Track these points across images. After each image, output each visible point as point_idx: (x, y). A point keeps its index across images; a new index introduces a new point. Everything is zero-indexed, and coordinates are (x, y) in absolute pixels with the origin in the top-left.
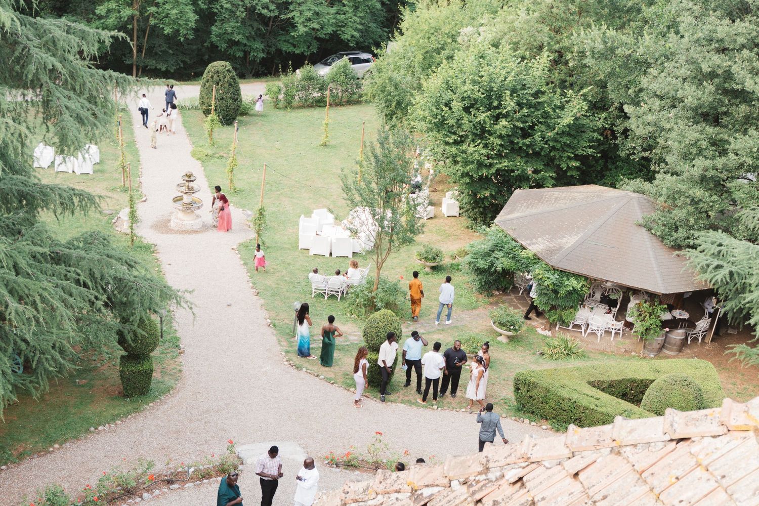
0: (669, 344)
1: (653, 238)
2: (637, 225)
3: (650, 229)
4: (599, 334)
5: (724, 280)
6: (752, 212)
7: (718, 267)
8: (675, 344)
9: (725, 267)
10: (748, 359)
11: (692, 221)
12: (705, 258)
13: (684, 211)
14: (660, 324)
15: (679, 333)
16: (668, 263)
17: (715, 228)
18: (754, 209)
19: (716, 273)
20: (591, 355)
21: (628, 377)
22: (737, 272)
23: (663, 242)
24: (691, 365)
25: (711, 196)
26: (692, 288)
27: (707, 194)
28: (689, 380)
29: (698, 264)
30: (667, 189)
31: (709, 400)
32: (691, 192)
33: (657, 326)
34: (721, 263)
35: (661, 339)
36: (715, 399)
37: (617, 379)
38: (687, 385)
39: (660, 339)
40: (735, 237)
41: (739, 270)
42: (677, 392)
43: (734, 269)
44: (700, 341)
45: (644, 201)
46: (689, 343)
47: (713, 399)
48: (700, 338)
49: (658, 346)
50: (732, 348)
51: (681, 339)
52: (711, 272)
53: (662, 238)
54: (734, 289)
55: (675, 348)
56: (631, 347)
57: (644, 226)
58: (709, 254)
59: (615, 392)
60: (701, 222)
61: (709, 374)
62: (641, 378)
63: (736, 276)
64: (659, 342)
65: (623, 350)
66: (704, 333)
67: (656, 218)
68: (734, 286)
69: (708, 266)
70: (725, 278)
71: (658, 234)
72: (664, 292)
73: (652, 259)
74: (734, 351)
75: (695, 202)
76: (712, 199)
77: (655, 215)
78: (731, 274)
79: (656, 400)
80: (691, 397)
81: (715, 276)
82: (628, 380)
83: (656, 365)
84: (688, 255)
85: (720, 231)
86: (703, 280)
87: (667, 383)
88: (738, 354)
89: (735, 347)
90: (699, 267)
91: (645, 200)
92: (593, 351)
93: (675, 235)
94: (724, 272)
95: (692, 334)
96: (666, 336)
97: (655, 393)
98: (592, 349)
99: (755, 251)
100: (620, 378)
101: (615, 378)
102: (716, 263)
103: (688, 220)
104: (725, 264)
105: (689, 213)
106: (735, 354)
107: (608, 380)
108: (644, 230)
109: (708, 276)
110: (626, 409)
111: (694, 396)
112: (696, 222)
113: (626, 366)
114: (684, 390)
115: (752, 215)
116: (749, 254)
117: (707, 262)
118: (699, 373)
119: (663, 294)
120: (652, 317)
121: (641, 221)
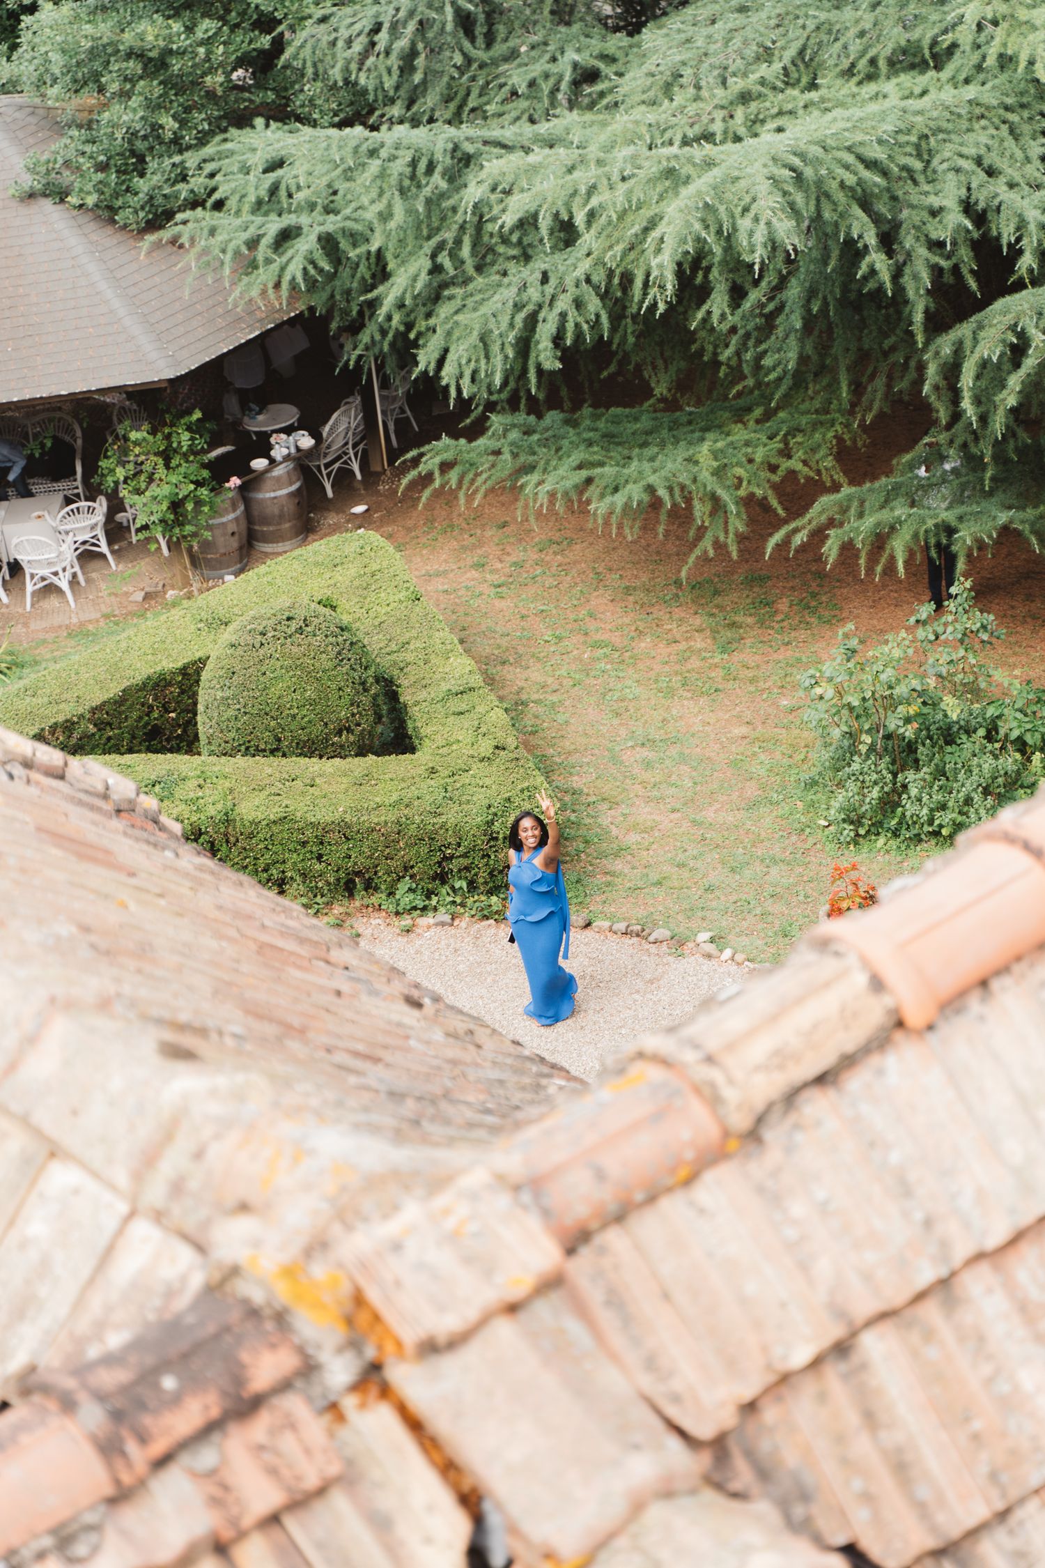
0: (265, 520)
1: (84, 218)
2: (22, 200)
3: (61, 195)
4: (64, 585)
5: (312, 271)
6: (323, 27)
7: (286, 236)
8: (281, 516)
9: (305, 230)
10: (471, 475)
11: (169, 123)
12: (238, 221)
13: (135, 102)
14: (206, 473)
15: (278, 479)
16: (157, 279)
17: (242, 120)
18: (324, 20)
19: (284, 259)
20: (44, 652)
21: (139, 679)
22: (343, 230)
23: (114, 222)
24: (316, 564)
25: (190, 30)
26: (251, 328)
27: (177, 26)
28: (300, 613)
29: (224, 251)
30: (64, 51)
31: (393, 647)
32: (128, 38)
33: (198, 484)
34: (288, 220)
35: (231, 516)
36: (408, 635)
37: (106, 698)
38: (300, 631)
39: (231, 518)
40: (314, 124)
41: (349, 224)
42: (279, 664)
43: (332, 224)
44: (359, 476)
45: (17, 115)
46: (330, 494)
47: (403, 640)
48: (356, 467)
49: (234, 543)
50: (416, 462)
51: (292, 495)
52: (268, 261)
53: (107, 213)
54: (355, 285)
55: (287, 525)
56: (158, 579)
57: (45, 195)
58: (246, 208)
59: (120, 738)
60: (198, 116)
61: (375, 567)
62: (179, 665)
63: (344, 244)
64: (232, 527)
65: (139, 596)
66: (361, 446)
67: (71, 154)
68: (353, 276)
69: (253, 244)
70: (313, 262)
71: (91, 200)
72: (171, 374)
73: (102, 285)
74: (423, 468)
75: (155, 64)
76: (200, 34)
77: (67, 145)
78: (328, 243)
79: (231, 713)
80: (325, 661)
81: (283, 269)
82: (143, 687)
83: (213, 604)
84: (185, 232)
85: (259, 122)
86: (255, 293)
87: (240, 651)
88: (437, 474)
89: (422, 455)
90: (228, 258)
91: (21, 108)
92: (50, 636)
93: (142, 185)
94: (306, 244)
95: (327, 466)
96: (247, 502)
97: (219, 694)
98: (45, 630)
99: (349, 149)
100: (114, 690)
101: (98, 697)
102: (274, 226)
103: (156, 127)
104: (304, 220)
105: (154, 106)
106: (429, 477)
107: (81, 710)
108: (47, 205)
109: (265, 275)
110: (153, 777)
111: (332, 655)
112: (183, 123)
113: (123, 645)
114: (295, 649)
115: (325, 39)
116: (338, 166)
117: (246, 236)
118: (346, 575)
119: (170, 381)
120: (174, 463)
121: (29, 181)
